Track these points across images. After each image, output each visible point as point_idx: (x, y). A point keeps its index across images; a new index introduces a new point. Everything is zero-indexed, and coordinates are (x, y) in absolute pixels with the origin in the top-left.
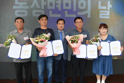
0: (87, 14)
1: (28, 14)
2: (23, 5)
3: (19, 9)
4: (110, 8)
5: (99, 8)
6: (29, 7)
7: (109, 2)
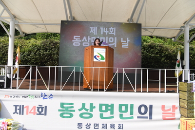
0: (114, 45)
2: (78, 40)
3: (76, 42)
4: (129, 42)
5: (121, 42)
7: (128, 38)
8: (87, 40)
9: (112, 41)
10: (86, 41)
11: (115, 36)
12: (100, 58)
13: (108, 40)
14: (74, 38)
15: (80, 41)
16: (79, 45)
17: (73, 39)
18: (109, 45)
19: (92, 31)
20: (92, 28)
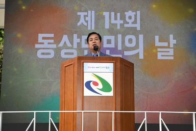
0: (138, 53)
1: (55, 55)
2: (49, 43)
3: (43, 49)
4: (174, 44)
5: (156, 45)
6: (57, 46)
7: (171, 36)
8: (72, 43)
9: (133, 44)
10: (69, 45)
11: (140, 32)
12: (100, 86)
13: (123, 42)
14: (40, 40)
15: (54, 46)
16: (52, 56)
17: (36, 41)
18: (126, 53)
19: (82, 21)
20: (82, 14)
